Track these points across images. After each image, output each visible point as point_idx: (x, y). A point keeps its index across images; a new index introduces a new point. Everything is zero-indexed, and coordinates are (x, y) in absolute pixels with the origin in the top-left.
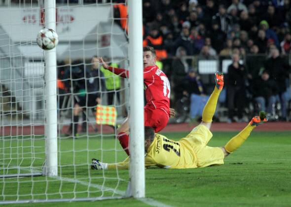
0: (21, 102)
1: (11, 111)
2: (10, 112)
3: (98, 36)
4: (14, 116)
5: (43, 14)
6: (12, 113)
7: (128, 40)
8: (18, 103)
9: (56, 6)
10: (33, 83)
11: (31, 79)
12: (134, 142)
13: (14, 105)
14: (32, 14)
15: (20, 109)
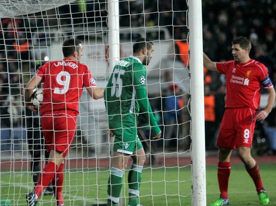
0: (87, 135)
1: (77, 144)
2: (75, 145)
3: (161, 71)
4: (80, 149)
5: (107, 50)
6: (78, 146)
7: (190, 75)
8: (83, 137)
9: (120, 43)
10: (98, 117)
11: (96, 114)
12: (197, 174)
13: (79, 139)
14: (96, 50)
15: (85, 142)
